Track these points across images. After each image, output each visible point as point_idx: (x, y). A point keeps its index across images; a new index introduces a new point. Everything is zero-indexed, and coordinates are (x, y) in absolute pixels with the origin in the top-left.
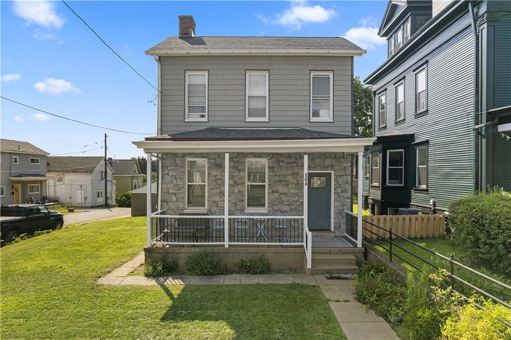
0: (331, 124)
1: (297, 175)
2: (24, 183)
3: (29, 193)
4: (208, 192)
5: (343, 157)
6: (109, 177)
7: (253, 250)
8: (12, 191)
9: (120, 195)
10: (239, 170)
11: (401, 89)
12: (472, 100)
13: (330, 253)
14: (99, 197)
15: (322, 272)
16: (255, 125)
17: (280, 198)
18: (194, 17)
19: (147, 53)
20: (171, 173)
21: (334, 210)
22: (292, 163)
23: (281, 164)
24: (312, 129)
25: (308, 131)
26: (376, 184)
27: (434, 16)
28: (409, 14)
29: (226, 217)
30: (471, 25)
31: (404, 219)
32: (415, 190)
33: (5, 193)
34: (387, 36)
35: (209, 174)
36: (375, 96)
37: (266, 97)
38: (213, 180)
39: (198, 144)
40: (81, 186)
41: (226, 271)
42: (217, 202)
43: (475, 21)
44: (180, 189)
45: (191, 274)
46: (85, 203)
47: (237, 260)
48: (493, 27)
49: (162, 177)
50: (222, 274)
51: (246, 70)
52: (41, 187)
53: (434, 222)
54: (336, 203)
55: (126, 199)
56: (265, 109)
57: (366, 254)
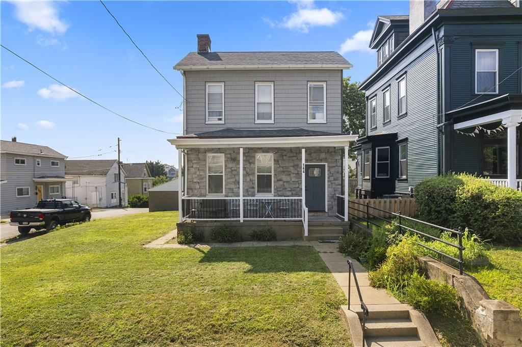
0: (325, 125)
1: (297, 166)
2: (46, 184)
3: (51, 194)
4: (225, 181)
5: (335, 152)
6: (122, 180)
7: (262, 224)
8: (35, 191)
9: (131, 197)
10: (250, 163)
11: (387, 94)
12: (436, 105)
13: (322, 225)
14: (112, 198)
15: (317, 239)
16: (263, 126)
17: (284, 185)
18: (210, 35)
19: (175, 68)
20: (195, 166)
21: (328, 195)
22: (293, 157)
23: (285, 157)
24: (309, 129)
25: (306, 130)
26: (367, 177)
27: (411, 33)
28: (393, 31)
29: (241, 198)
30: (434, 45)
31: (385, 202)
32: (398, 180)
33: (30, 194)
34: (376, 48)
35: (226, 166)
36: (367, 101)
37: (271, 103)
38: (230, 172)
39: (219, 141)
40: (96, 188)
41: (242, 240)
42: (233, 189)
43: (437, 43)
44: (202, 179)
45: (214, 242)
46: (100, 204)
47: (249, 231)
48: (449, 48)
49: (188, 169)
50: (238, 242)
51: (255, 81)
52: (61, 187)
53: (410, 204)
54: (329, 189)
55: (138, 201)
56: (271, 113)
57: (351, 227)
